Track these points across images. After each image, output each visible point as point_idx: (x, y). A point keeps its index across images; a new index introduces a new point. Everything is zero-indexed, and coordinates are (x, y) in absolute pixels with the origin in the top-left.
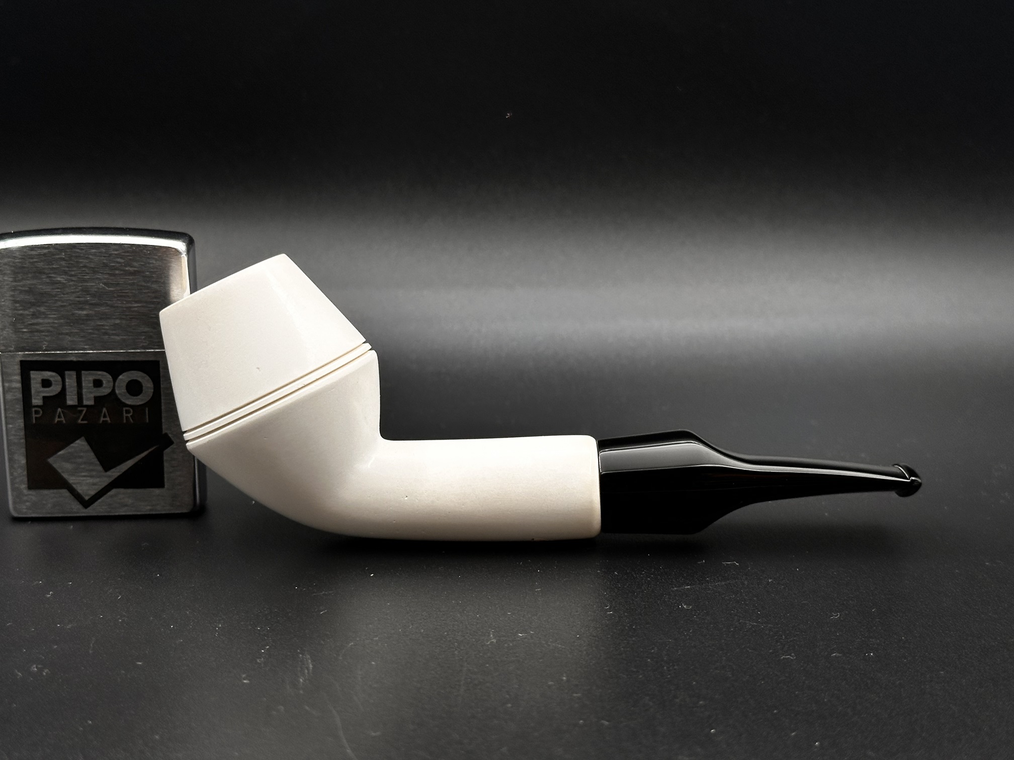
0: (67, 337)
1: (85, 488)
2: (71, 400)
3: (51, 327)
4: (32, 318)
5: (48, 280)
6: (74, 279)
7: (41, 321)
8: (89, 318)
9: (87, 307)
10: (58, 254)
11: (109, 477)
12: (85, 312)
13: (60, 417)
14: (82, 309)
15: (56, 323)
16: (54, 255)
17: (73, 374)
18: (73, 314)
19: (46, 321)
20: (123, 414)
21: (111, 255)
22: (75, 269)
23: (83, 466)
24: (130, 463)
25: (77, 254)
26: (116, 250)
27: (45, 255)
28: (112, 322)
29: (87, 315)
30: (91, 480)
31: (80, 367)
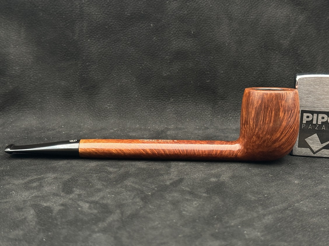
1: (315, 148)
2: (315, 122)
11: (322, 146)
12: (322, 97)
13: (310, 127)
14: (322, 96)
17: (316, 114)
19: (311, 99)
27: (313, 80)
29: (323, 98)
31: (318, 113)
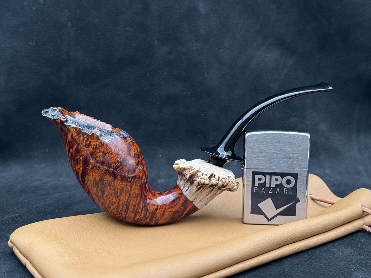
0: (268, 164)
1: (269, 215)
2: (267, 185)
3: (264, 161)
5: (264, 145)
6: (272, 145)
11: (278, 211)
12: (275, 156)
15: (265, 159)
17: (269, 176)
18: (271, 156)
19: (262, 158)
20: (284, 190)
21: (285, 137)
22: (273, 142)
23: (269, 207)
24: (285, 207)
28: (283, 160)
30: (271, 212)
31: (271, 174)
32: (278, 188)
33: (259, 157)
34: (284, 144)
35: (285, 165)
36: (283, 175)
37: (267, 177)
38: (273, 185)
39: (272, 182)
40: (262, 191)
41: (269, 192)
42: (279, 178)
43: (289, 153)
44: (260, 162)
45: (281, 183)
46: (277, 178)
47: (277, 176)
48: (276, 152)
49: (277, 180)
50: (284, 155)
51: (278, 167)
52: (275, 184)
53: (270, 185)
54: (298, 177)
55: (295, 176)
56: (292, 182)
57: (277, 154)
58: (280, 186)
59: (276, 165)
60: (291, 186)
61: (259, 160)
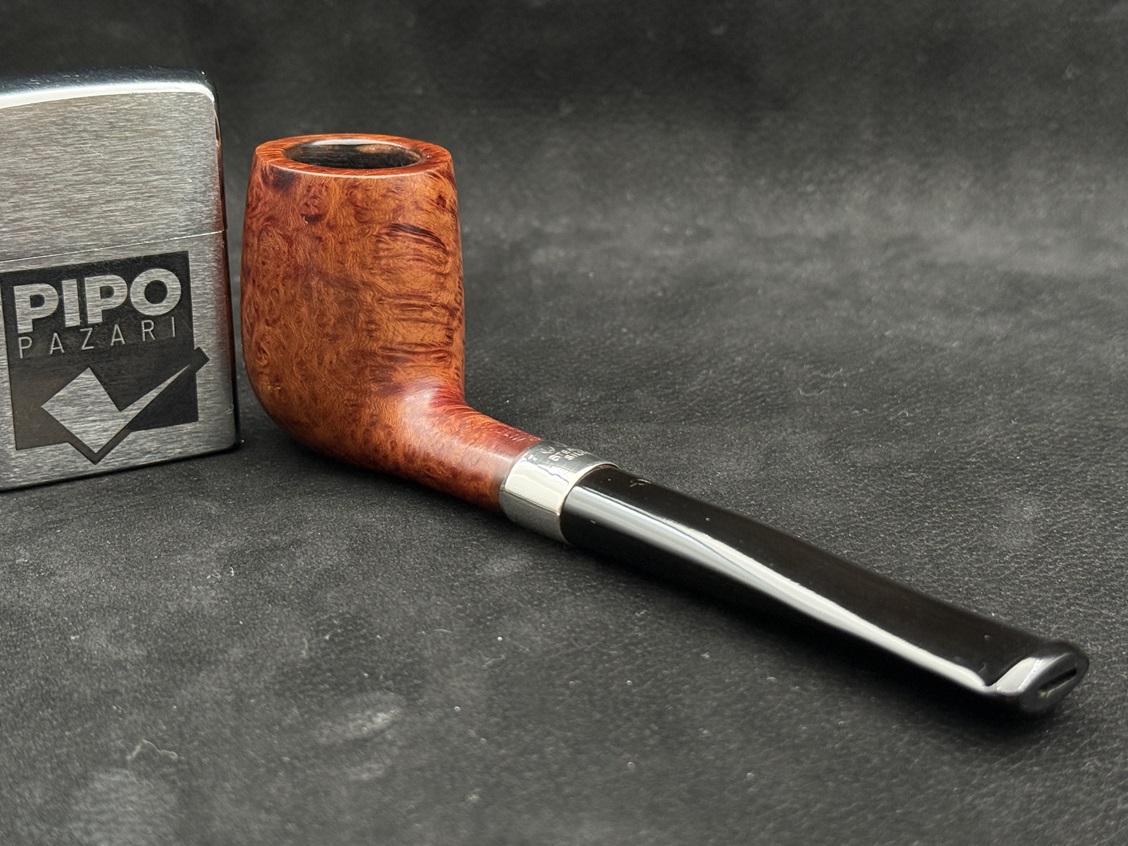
0: (63, 232)
3: (42, 220)
4: (14, 211)
5: (34, 156)
6: (69, 149)
7: (26, 214)
8: (92, 201)
9: (89, 187)
10: (47, 117)
15: (47, 215)
16: (41, 118)
18: (70, 200)
20: (141, 330)
22: (72, 135)
23: (89, 409)
24: (153, 394)
25: (74, 115)
26: (127, 103)
28: (122, 205)
30: (99, 426)
32: (116, 327)
33: (22, 210)
34: (120, 139)
35: (132, 226)
36: (129, 269)
37: (64, 287)
38: (94, 316)
39: (88, 304)
40: (52, 348)
41: (83, 348)
42: (115, 281)
43: (145, 174)
44: (29, 229)
45: (124, 304)
46: (109, 284)
47: (108, 277)
48: (89, 179)
49: (107, 292)
50: (125, 187)
51: (106, 240)
52: (102, 308)
53: (81, 318)
54: (191, 268)
55: (177, 263)
56: (168, 290)
57: (95, 183)
58: (125, 314)
59: (98, 233)
60: (166, 307)
61: (21, 219)
